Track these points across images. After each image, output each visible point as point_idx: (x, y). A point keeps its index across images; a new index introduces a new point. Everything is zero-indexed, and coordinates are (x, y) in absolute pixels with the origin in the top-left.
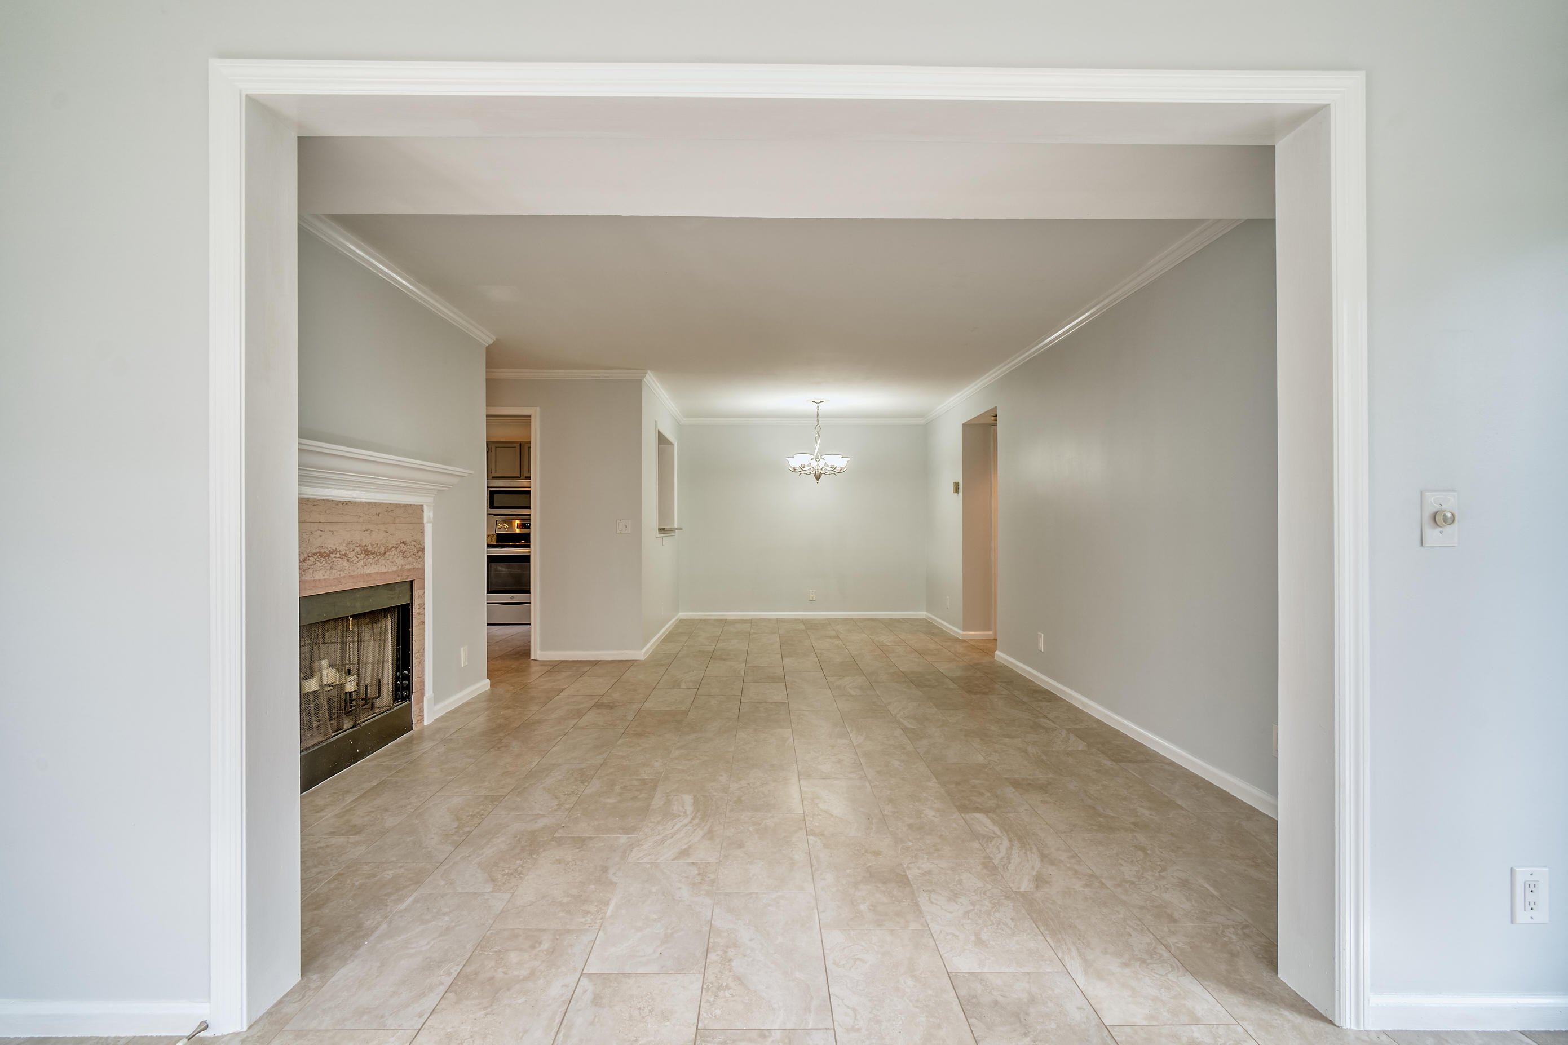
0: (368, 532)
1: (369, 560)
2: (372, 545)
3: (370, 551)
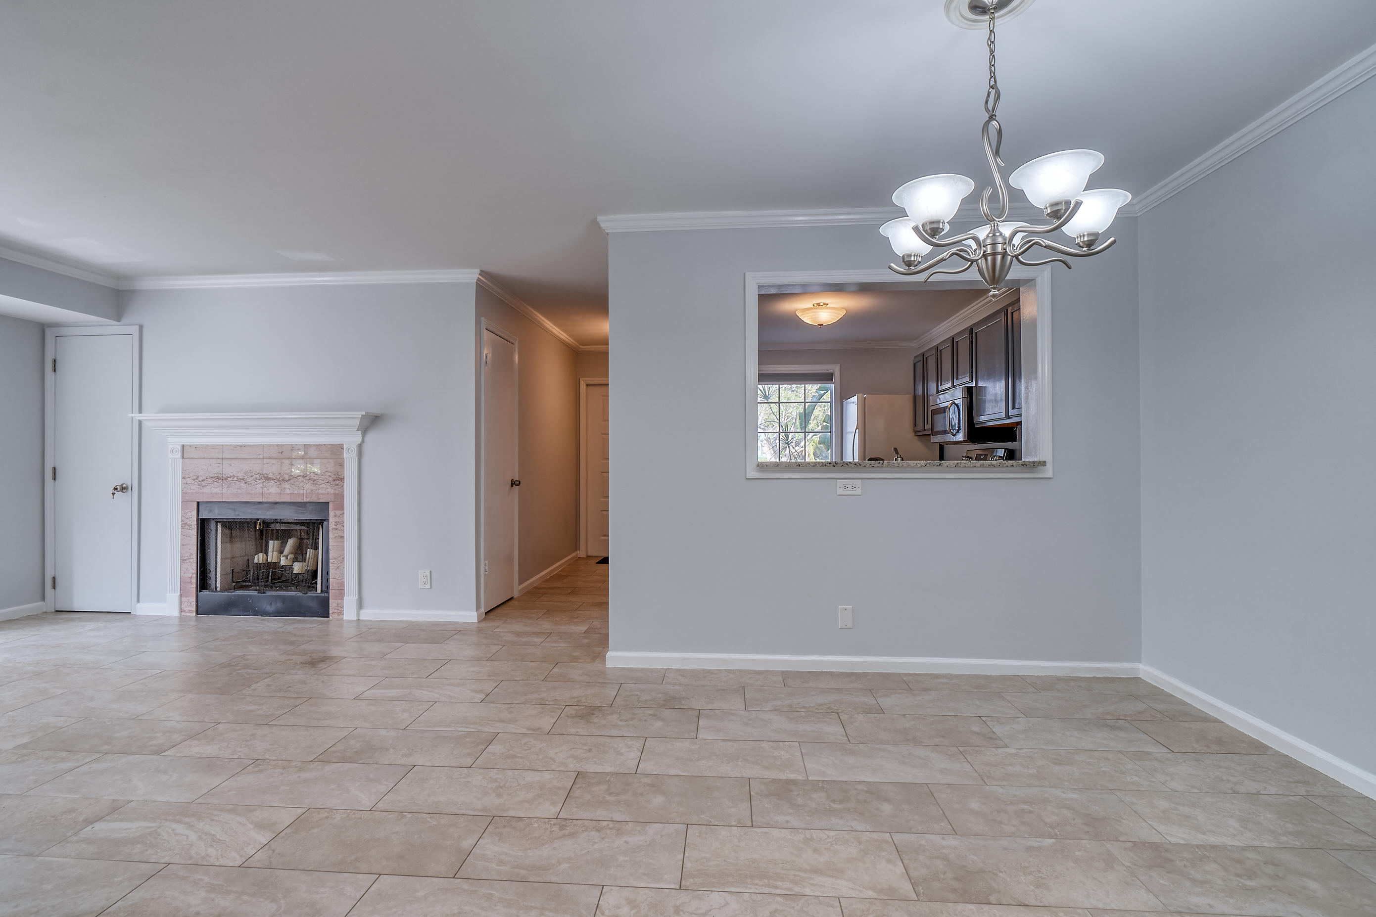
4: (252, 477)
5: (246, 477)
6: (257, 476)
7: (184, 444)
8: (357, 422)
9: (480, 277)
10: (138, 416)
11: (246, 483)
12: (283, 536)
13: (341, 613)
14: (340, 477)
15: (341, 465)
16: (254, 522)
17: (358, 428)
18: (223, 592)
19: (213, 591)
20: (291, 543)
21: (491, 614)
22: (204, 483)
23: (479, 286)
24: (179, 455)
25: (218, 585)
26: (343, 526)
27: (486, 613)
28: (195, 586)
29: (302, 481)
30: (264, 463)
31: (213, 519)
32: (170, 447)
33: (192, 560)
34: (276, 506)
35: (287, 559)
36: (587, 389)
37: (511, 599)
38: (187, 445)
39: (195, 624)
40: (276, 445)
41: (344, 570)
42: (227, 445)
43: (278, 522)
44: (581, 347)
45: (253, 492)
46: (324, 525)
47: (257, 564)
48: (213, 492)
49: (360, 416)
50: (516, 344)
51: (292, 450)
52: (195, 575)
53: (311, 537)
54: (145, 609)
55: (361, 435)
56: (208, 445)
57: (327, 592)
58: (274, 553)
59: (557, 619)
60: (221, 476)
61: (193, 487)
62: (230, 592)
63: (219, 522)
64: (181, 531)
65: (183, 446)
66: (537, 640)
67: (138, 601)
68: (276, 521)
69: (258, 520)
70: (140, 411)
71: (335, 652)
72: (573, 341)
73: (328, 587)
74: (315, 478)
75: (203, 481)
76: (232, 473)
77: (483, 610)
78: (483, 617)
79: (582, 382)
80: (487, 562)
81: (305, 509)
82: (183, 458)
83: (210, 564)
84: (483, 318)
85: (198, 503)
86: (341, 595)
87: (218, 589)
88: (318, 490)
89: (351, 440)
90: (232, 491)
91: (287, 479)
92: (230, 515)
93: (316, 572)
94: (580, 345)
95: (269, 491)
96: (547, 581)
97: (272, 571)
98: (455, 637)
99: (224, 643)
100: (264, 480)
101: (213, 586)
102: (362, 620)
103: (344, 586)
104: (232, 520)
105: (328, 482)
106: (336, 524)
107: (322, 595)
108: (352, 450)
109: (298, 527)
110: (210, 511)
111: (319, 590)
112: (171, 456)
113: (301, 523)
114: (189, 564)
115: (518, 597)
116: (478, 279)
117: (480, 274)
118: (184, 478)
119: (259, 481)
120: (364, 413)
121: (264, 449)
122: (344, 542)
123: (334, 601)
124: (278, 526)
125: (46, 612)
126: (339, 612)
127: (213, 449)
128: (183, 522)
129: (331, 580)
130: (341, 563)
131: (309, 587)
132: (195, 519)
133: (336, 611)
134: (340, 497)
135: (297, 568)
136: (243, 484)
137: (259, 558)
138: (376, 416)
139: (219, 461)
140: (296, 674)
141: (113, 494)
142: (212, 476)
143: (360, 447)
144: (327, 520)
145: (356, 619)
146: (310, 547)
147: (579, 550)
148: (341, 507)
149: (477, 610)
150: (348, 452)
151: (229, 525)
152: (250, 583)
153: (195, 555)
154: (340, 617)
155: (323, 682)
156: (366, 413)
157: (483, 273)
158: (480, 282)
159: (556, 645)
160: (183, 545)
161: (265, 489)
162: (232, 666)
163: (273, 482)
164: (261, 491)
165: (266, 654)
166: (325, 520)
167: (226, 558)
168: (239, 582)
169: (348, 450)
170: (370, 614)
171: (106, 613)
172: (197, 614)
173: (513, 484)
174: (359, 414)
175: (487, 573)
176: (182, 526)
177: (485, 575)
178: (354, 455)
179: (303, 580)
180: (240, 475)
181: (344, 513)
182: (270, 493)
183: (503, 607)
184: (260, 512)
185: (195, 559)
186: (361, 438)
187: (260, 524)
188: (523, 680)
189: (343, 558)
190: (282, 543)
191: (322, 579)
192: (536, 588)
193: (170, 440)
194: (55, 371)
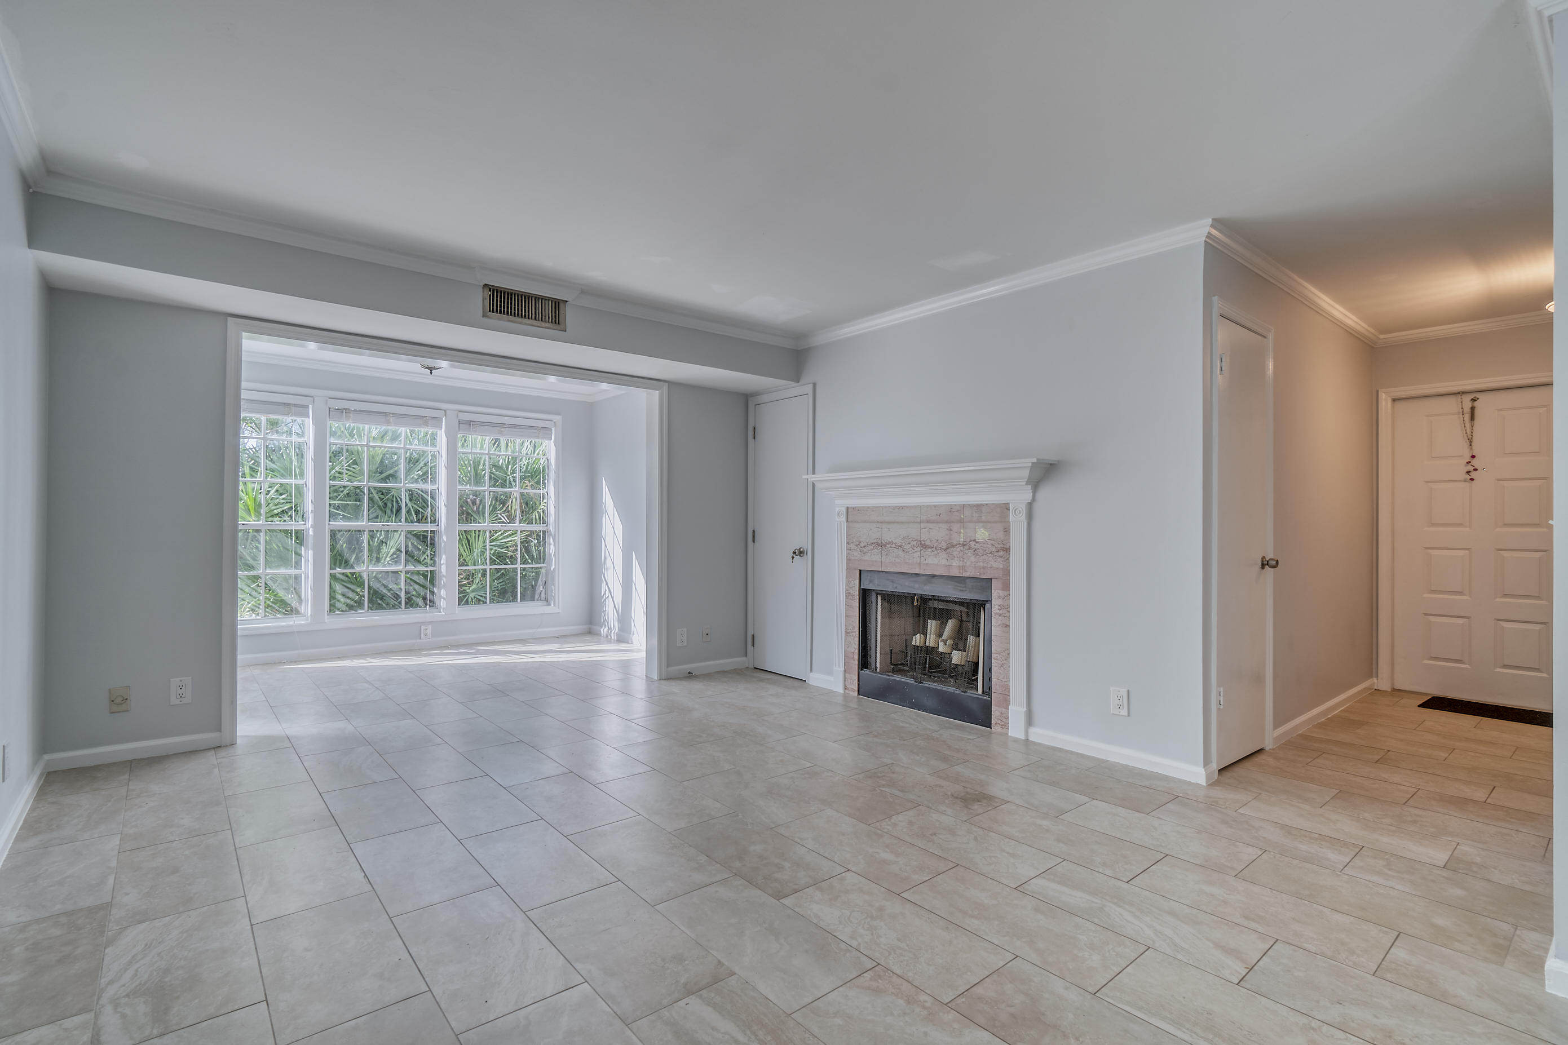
0: (926, 530)
1: (927, 553)
2: (931, 541)
3: (928, 546)
4: (909, 543)
5: (904, 544)
6: (915, 543)
7: (849, 506)
8: (1026, 473)
9: (1214, 232)
10: (812, 478)
11: (903, 551)
12: (943, 616)
13: (1005, 726)
14: (1005, 547)
15: (1007, 531)
16: (911, 597)
17: (1027, 482)
18: (881, 674)
19: (873, 672)
20: (951, 624)
21: (1228, 774)
22: (865, 550)
23: (1211, 248)
24: (844, 519)
25: (878, 665)
26: (1009, 612)
27: (1219, 771)
28: (857, 663)
29: (961, 551)
30: (922, 527)
31: (874, 590)
32: (837, 509)
33: (854, 634)
34: (934, 580)
35: (946, 645)
36: (1393, 407)
37: (1260, 751)
38: (851, 508)
39: (856, 706)
40: (934, 505)
41: (1010, 670)
42: (886, 507)
43: (935, 600)
44: (1382, 336)
45: (910, 561)
46: (986, 608)
47: (914, 646)
48: (874, 560)
49: (1030, 465)
50: (1271, 336)
51: (950, 512)
52: (857, 651)
53: (971, 621)
54: (817, 679)
55: (1031, 491)
56: (868, 507)
57: (989, 694)
58: (932, 635)
59: (1367, 815)
60: (880, 542)
61: (856, 554)
62: (888, 675)
63: (880, 594)
64: (846, 601)
65: (848, 508)
66: (1335, 857)
67: (811, 670)
68: (934, 598)
69: (915, 594)
70: (814, 473)
71: (997, 789)
72: (1369, 329)
73: (990, 688)
74: (976, 547)
75: (864, 547)
76: (890, 538)
77: (1215, 766)
78: (1216, 778)
79: (1383, 396)
80: (1222, 690)
81: (964, 586)
82: (847, 521)
83: (870, 640)
84: (1215, 299)
85: (860, 571)
86: (1006, 702)
87: (878, 670)
88: (980, 562)
89: (1018, 497)
90: (890, 559)
91: (945, 547)
92: (890, 587)
93: (977, 664)
94: (1381, 333)
95: (926, 562)
96: (1321, 726)
97: (930, 657)
98: (1171, 806)
99: (876, 740)
100: (922, 548)
101: (873, 666)
102: (1032, 742)
103: (1009, 691)
104: (890, 593)
105: (991, 553)
106: (1000, 608)
107: (983, 697)
108: (1019, 511)
109: (957, 608)
110: (871, 581)
111: (980, 691)
112: (838, 519)
113: (960, 602)
114: (852, 637)
115: (1273, 749)
116: (1209, 236)
117: (1212, 226)
118: (848, 543)
119: (916, 549)
120: (1035, 460)
121: (922, 511)
122: (1009, 632)
123: (996, 707)
124: (935, 604)
125: (747, 667)
126: (1003, 723)
127: (873, 511)
128: (847, 592)
129: (994, 680)
130: (1005, 660)
131: (968, 683)
132: (858, 589)
133: (999, 722)
134: (1007, 572)
135: (957, 657)
136: (900, 553)
137: (917, 640)
138: (1051, 464)
139: (878, 525)
140: (944, 813)
141: (793, 558)
142: (872, 542)
143: (1030, 506)
144: (990, 601)
145: (1023, 738)
146: (971, 632)
147: (1377, 677)
148: (1006, 587)
149: (1204, 767)
150: (1015, 514)
151: (889, 598)
152: (907, 668)
153: (857, 629)
154: (1004, 730)
155: (976, 839)
156: (1037, 459)
157: (1218, 223)
158: (1213, 240)
159: (1382, 881)
160: (847, 616)
161: (922, 558)
162: (878, 777)
163: (930, 550)
164: (919, 562)
165: (916, 768)
166: (987, 601)
167: (885, 636)
168: (897, 665)
169: (1015, 510)
170: (1040, 735)
171: (788, 678)
172: (859, 694)
173: (1264, 564)
174: (1028, 462)
175: (1222, 707)
176: (846, 596)
177: (1219, 709)
178: (1023, 518)
179: (962, 673)
180: (898, 541)
181: (1009, 595)
182: (927, 564)
183: (1247, 764)
184: (917, 586)
185: (857, 633)
186: (1032, 494)
187: (917, 600)
188: (1323, 955)
189: (1009, 654)
190: (942, 624)
191: (983, 677)
192: (1303, 736)
193: (837, 502)
194: (754, 438)
